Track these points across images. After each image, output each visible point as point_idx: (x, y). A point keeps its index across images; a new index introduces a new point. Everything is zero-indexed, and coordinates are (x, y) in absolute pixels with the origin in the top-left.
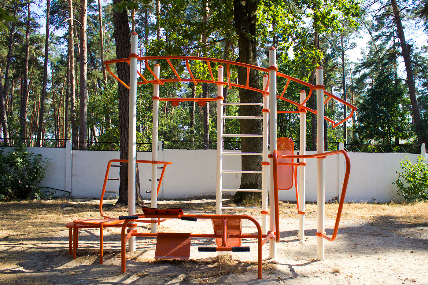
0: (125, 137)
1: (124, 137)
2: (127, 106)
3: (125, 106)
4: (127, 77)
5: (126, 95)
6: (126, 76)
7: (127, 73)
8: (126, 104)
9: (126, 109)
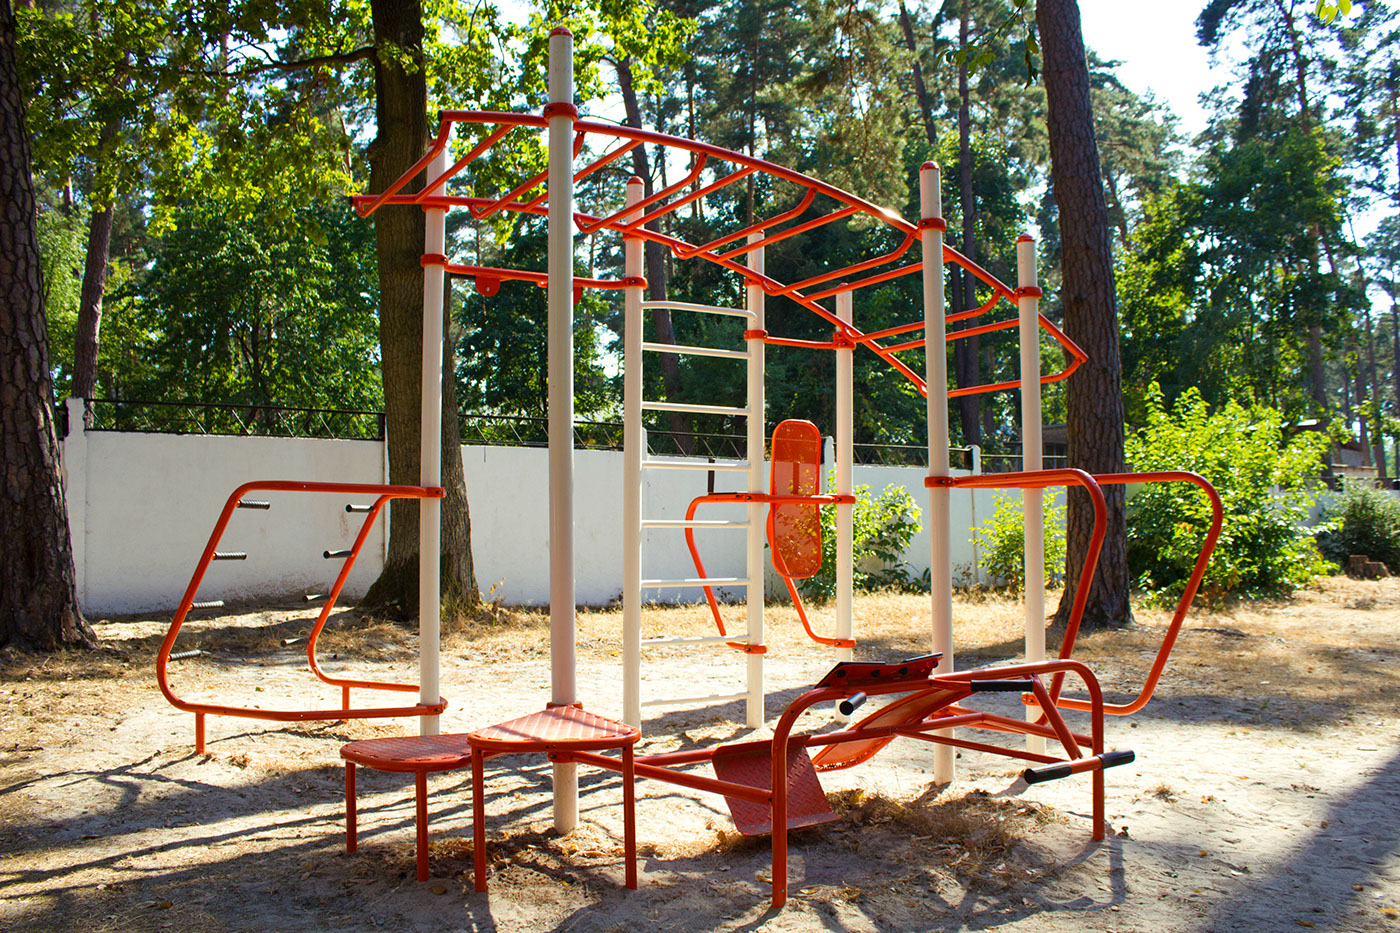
0: (18, 383)
1: (13, 382)
2: (18, 259)
3: (12, 257)
4: (14, 146)
5: (12, 217)
6: (11, 141)
7: (14, 128)
8: (14, 252)
9: (14, 273)
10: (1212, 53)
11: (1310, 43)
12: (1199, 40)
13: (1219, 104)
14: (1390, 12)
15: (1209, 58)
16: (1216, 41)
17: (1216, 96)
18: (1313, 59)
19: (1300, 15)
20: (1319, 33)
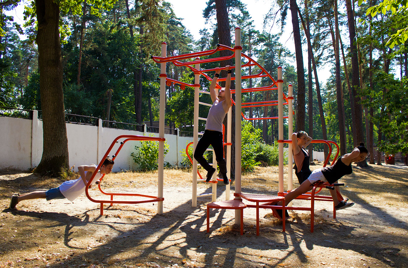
10: (207, 20)
11: (232, 22)
12: (203, 16)
13: (205, 34)
14: (250, 17)
15: (206, 21)
16: (209, 17)
17: (204, 31)
18: (233, 26)
19: (230, 14)
20: (234, 20)
